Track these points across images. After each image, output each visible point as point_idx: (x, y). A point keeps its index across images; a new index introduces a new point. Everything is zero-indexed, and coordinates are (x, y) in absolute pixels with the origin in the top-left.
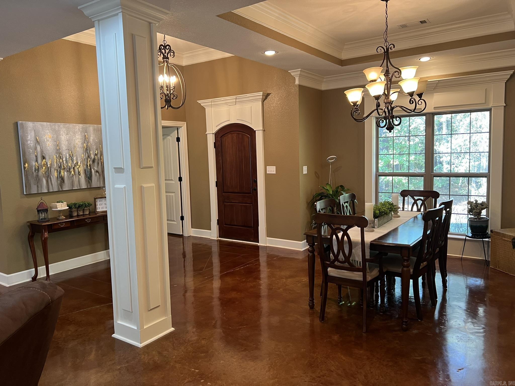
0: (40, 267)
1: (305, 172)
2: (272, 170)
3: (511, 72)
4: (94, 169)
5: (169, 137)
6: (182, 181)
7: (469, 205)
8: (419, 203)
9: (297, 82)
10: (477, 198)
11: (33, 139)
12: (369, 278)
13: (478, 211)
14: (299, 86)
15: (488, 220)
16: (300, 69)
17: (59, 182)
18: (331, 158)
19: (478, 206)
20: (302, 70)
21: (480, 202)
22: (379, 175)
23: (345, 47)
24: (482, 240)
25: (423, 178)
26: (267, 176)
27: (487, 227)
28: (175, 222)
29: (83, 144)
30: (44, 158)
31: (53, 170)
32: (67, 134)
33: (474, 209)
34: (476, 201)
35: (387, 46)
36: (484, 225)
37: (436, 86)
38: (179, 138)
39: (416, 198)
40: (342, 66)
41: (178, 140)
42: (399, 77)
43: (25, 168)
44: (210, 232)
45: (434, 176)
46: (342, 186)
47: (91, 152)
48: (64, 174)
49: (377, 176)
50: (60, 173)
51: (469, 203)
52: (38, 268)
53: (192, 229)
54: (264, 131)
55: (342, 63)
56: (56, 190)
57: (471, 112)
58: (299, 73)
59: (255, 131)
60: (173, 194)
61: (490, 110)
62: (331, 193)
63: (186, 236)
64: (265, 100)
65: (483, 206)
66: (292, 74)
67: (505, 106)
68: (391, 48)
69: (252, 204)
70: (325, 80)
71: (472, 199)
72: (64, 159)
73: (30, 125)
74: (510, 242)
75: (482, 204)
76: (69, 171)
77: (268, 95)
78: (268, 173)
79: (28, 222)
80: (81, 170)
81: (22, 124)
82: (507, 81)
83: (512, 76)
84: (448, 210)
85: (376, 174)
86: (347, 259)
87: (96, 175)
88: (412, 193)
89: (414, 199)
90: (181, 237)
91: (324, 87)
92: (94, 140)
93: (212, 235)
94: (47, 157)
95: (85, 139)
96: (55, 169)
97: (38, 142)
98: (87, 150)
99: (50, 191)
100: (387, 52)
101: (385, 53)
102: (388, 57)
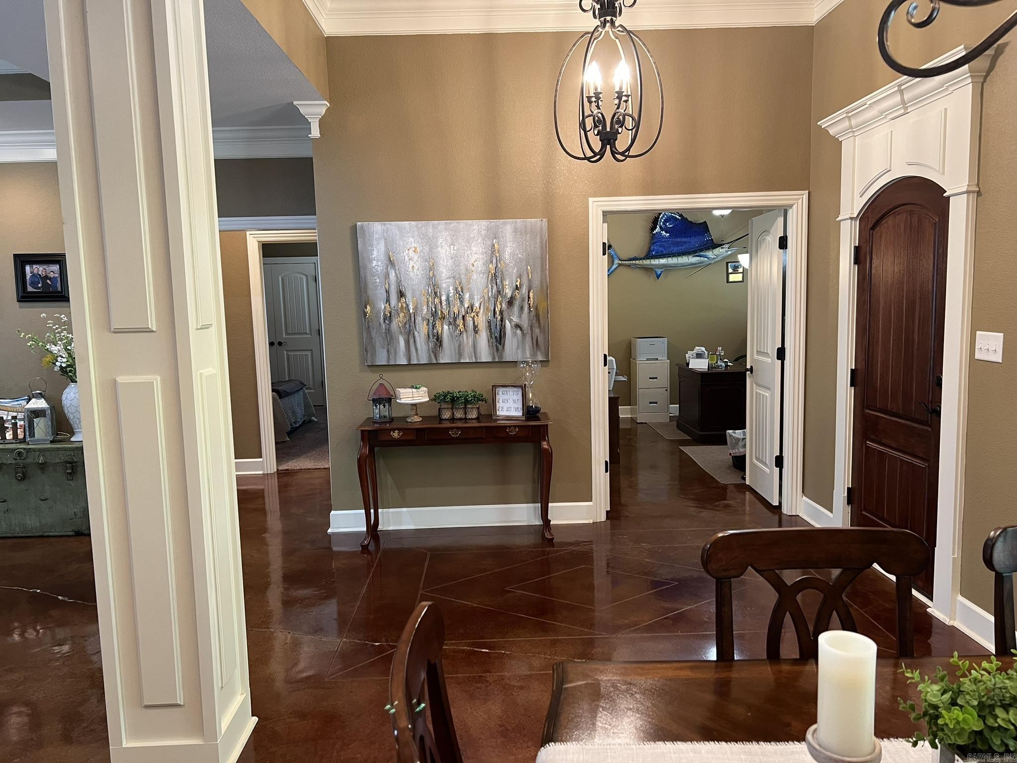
2: (991, 346)
4: (510, 320)
6: (785, 358)
11: (382, 256)
17: (431, 345)
26: (975, 370)
29: (486, 264)
30: (401, 294)
31: (419, 319)
32: (452, 244)
41: (783, 242)
43: (366, 313)
47: (506, 283)
48: (443, 329)
50: (434, 326)
54: (979, 193)
56: (424, 361)
59: (949, 197)
69: (928, 461)
72: (444, 298)
73: (377, 228)
76: (454, 324)
78: (977, 356)
80: (481, 321)
81: (365, 227)
87: (515, 333)
92: (513, 254)
94: (408, 294)
95: (493, 252)
96: (423, 319)
97: (391, 262)
98: (495, 277)
99: (414, 361)
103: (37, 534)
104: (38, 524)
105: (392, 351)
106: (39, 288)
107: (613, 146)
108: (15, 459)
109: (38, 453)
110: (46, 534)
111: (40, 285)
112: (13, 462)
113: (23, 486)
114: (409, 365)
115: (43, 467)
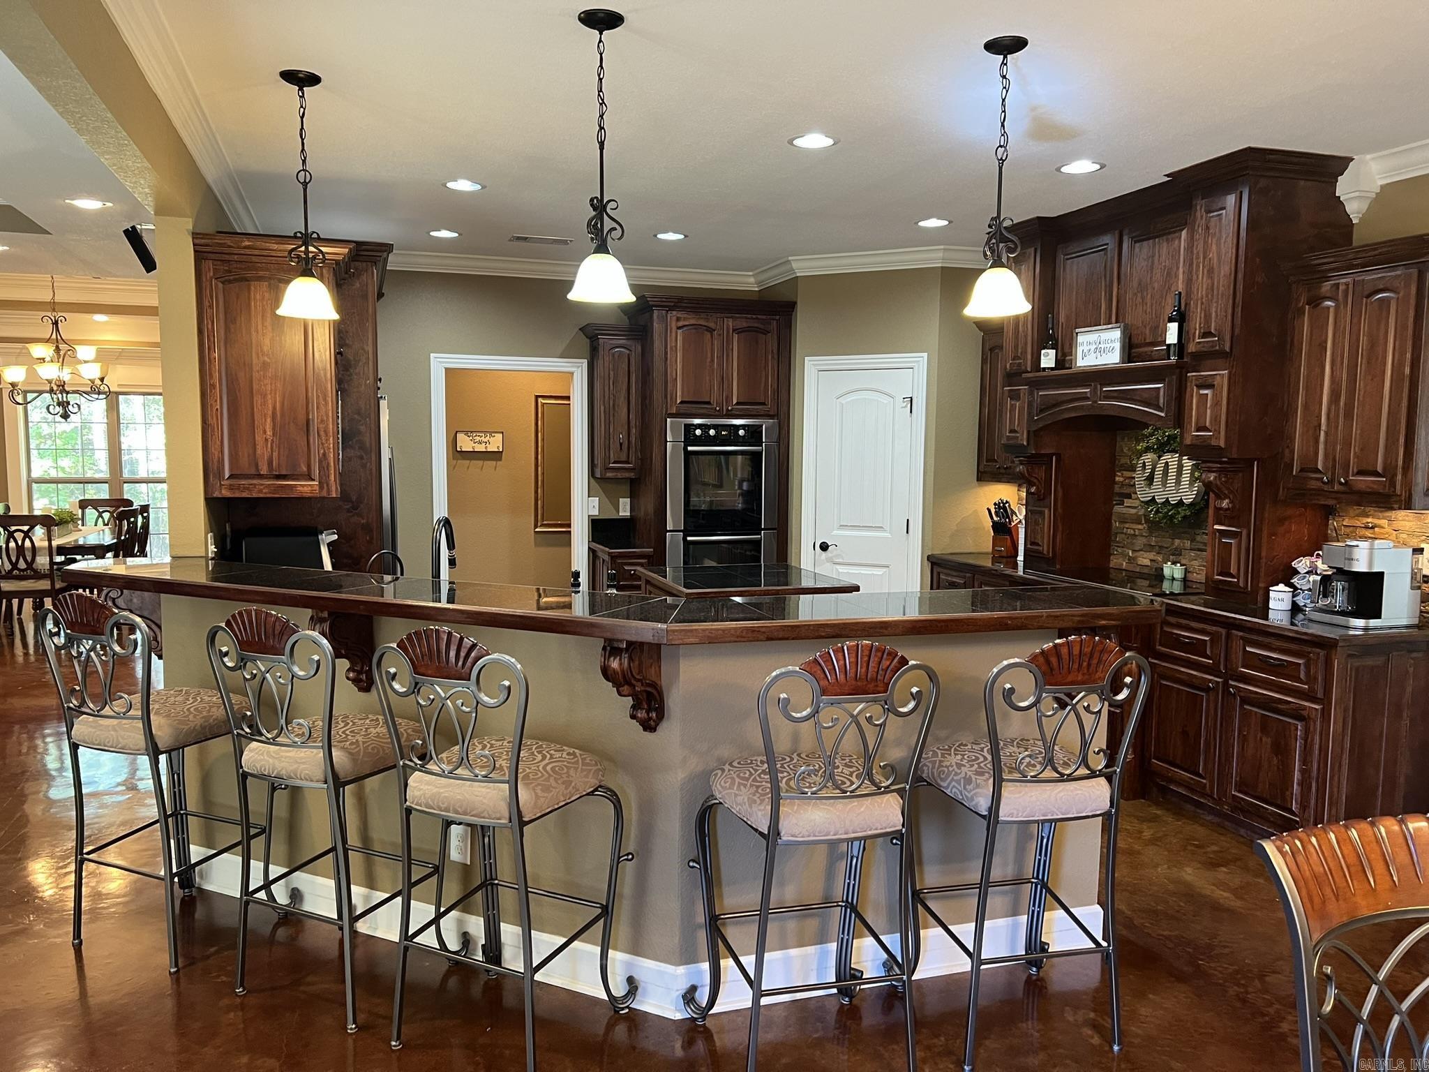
8: (105, 515)
12: (57, 586)
22: (30, 481)
25: (107, 485)
35: (55, 316)
37: (113, 356)
39: (101, 509)
42: (74, 357)
45: (125, 482)
68: (61, 321)
84: (146, 514)
85: (27, 480)
86: (30, 565)
88: (95, 504)
89: (98, 511)
100: (56, 323)
101: (53, 324)
102: (58, 330)
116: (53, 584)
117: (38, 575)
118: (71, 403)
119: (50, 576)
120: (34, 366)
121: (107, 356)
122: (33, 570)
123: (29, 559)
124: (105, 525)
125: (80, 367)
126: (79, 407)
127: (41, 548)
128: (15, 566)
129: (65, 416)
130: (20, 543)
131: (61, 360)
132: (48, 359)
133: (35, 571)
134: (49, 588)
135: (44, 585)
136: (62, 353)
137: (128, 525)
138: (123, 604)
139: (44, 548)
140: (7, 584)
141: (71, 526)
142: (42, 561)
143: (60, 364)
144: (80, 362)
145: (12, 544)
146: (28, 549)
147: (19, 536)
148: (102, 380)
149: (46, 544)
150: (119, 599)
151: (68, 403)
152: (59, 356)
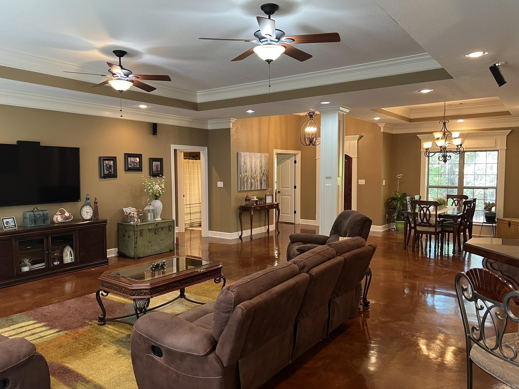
0: (244, 231)
1: (384, 184)
2: (362, 182)
3: (510, 131)
4: (263, 179)
5: (288, 160)
6: (296, 188)
7: (485, 205)
8: (456, 202)
9: (382, 130)
10: (490, 201)
11: (243, 162)
12: (438, 231)
13: (490, 208)
14: (384, 133)
15: (496, 213)
16: (385, 123)
17: (251, 185)
18: (399, 176)
19: (490, 205)
20: (386, 124)
21: (491, 203)
22: (429, 187)
23: (413, 112)
24: (492, 225)
25: (457, 189)
26: (359, 186)
27: (495, 217)
28: (290, 214)
29: (260, 164)
30: (246, 172)
31: (249, 178)
32: (255, 159)
33: (488, 207)
34: (489, 202)
35: (444, 121)
36: (493, 216)
37: (467, 136)
38: (296, 161)
39: (455, 199)
40: (410, 122)
41: (295, 162)
42: (451, 137)
43: (240, 177)
44: (315, 221)
45: (464, 188)
46: (405, 194)
47: (263, 169)
48: (253, 181)
49: (428, 187)
50: (251, 180)
51: (485, 203)
52: (243, 231)
53: (301, 219)
54: (358, 158)
55: (411, 120)
56: (249, 190)
57: (487, 151)
58: (384, 125)
59: (352, 158)
60: (289, 197)
61: (498, 151)
62: (399, 197)
63: (297, 224)
64: (359, 139)
65: (493, 205)
66: (379, 126)
67: (506, 149)
68: (447, 122)
69: (347, 203)
70: (395, 128)
71: (487, 202)
72: (253, 173)
73: (243, 153)
74: (507, 224)
75: (493, 204)
76: (254, 180)
77: (362, 136)
78: (359, 184)
79: (240, 206)
80: (259, 179)
81: (240, 153)
82: (508, 135)
83: (510, 133)
84: (474, 203)
85: (427, 186)
86: (428, 221)
87: (264, 182)
88: (452, 197)
89: (453, 200)
90: (293, 224)
91: (394, 132)
92: (264, 162)
93: (316, 223)
94: (247, 171)
95: (261, 161)
96: (250, 178)
97: (245, 163)
98: (261, 168)
99: (248, 190)
100: (444, 124)
101: (443, 124)
102: (445, 126)
103: (159, 253)
104: (160, 249)
105: (244, 187)
106: (132, 166)
107: (312, 143)
108: (155, 226)
109: (161, 224)
110: (162, 252)
111: (132, 165)
112: (154, 227)
113: (156, 236)
114: (247, 190)
115: (162, 228)
116: (436, 230)
117: (430, 226)
118: (448, 156)
119: (435, 226)
120: (435, 141)
121: (464, 136)
122: (429, 223)
123: (428, 219)
124: (456, 206)
125: (453, 141)
126: (451, 157)
127: (433, 215)
128: (422, 221)
129: (445, 161)
130: (425, 211)
131: (445, 138)
132: (441, 138)
133: (430, 224)
134: (434, 231)
135: (432, 230)
136: (446, 136)
137: (468, 207)
138: (496, 267)
139: (434, 215)
140: (419, 228)
141: (443, 206)
142: (433, 220)
143: (445, 140)
144: (453, 139)
145: (422, 212)
146: (428, 214)
147: (425, 209)
148: (461, 145)
149: (435, 213)
150: (495, 264)
151: (447, 156)
152: (445, 136)
